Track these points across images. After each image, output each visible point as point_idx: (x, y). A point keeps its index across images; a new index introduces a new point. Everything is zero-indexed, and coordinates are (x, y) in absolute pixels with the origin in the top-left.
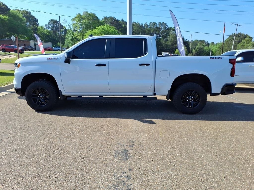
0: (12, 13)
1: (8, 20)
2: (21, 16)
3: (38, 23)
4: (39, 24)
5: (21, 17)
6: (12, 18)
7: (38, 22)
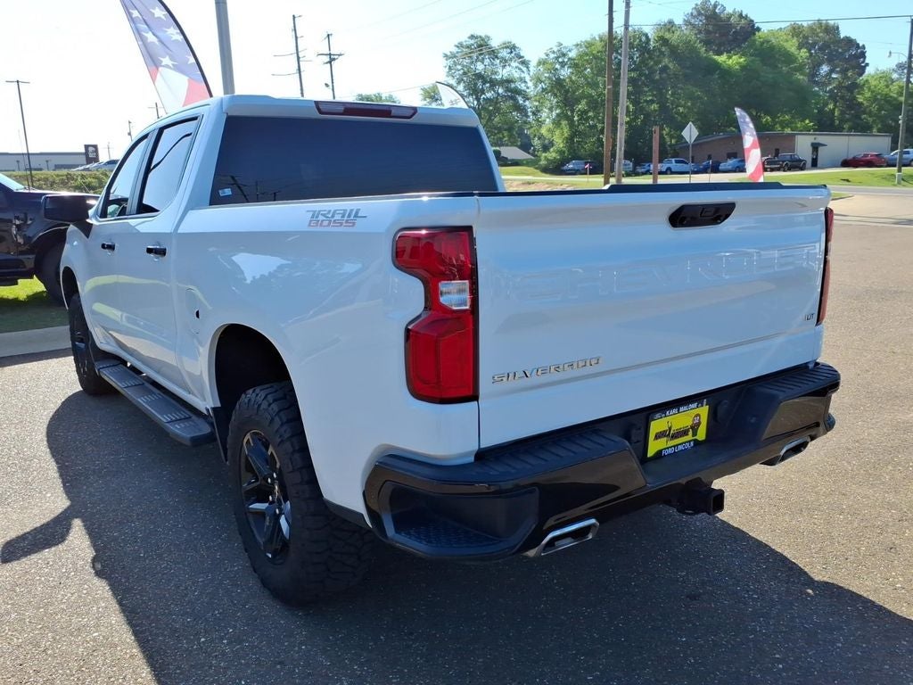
0: (762, 43)
1: (743, 68)
2: (791, 46)
3: (863, 62)
4: (867, 64)
5: (793, 50)
6: (757, 59)
7: (865, 57)
